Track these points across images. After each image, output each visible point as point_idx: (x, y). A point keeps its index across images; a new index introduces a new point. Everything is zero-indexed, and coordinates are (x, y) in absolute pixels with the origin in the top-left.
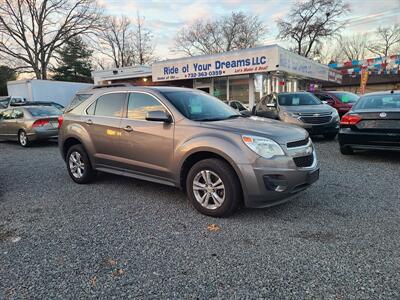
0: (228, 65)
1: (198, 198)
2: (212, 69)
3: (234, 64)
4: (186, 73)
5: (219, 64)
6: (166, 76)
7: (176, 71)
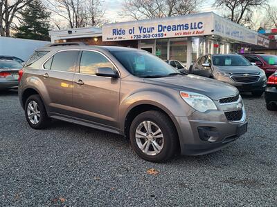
0: (169, 28)
1: (140, 145)
2: (155, 32)
3: (175, 28)
4: (132, 35)
5: (161, 28)
6: (115, 36)
7: (123, 32)
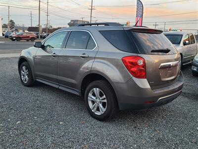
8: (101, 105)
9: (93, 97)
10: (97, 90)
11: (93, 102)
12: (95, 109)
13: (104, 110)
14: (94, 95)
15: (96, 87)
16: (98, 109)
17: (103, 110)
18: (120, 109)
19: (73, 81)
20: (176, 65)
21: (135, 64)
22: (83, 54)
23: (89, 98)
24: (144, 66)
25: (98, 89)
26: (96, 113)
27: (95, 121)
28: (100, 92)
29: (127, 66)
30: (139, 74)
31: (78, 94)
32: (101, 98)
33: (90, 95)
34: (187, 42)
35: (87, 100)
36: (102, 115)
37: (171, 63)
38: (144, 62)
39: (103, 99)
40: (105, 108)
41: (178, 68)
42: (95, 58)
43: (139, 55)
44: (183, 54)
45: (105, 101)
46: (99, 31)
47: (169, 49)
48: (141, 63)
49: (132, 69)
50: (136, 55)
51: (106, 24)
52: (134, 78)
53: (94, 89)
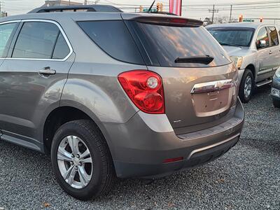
8: (82, 170)
9: (67, 154)
10: (73, 140)
11: (68, 164)
12: (72, 176)
13: (89, 178)
14: (68, 149)
15: (72, 133)
16: (77, 178)
17: (86, 178)
18: (119, 175)
19: (28, 123)
20: (226, 88)
21: (142, 87)
22: (46, 68)
23: (59, 156)
24: (161, 89)
25: (75, 137)
26: (73, 186)
27: (71, 200)
28: (80, 143)
29: (128, 91)
30: (151, 106)
31: (39, 149)
32: (81, 156)
33: (61, 149)
34: (263, 42)
35: (56, 160)
36: (84, 188)
37: (215, 84)
38: (160, 82)
39: (85, 158)
40: (89, 174)
41: (233, 92)
42: (68, 76)
43: (150, 68)
44: (257, 67)
45: (90, 160)
46: (77, 22)
47: (211, 56)
48: (153, 83)
49: (138, 96)
50: (144, 67)
51: (91, 9)
52: (141, 114)
53: (69, 137)
